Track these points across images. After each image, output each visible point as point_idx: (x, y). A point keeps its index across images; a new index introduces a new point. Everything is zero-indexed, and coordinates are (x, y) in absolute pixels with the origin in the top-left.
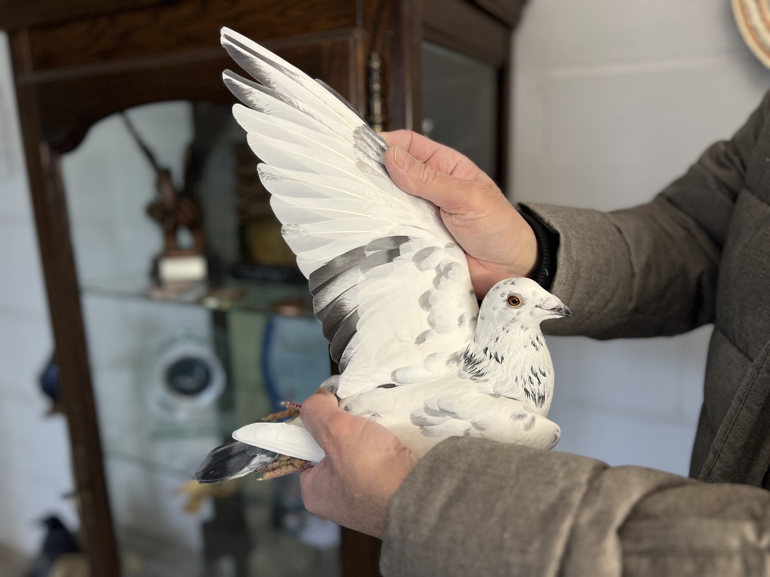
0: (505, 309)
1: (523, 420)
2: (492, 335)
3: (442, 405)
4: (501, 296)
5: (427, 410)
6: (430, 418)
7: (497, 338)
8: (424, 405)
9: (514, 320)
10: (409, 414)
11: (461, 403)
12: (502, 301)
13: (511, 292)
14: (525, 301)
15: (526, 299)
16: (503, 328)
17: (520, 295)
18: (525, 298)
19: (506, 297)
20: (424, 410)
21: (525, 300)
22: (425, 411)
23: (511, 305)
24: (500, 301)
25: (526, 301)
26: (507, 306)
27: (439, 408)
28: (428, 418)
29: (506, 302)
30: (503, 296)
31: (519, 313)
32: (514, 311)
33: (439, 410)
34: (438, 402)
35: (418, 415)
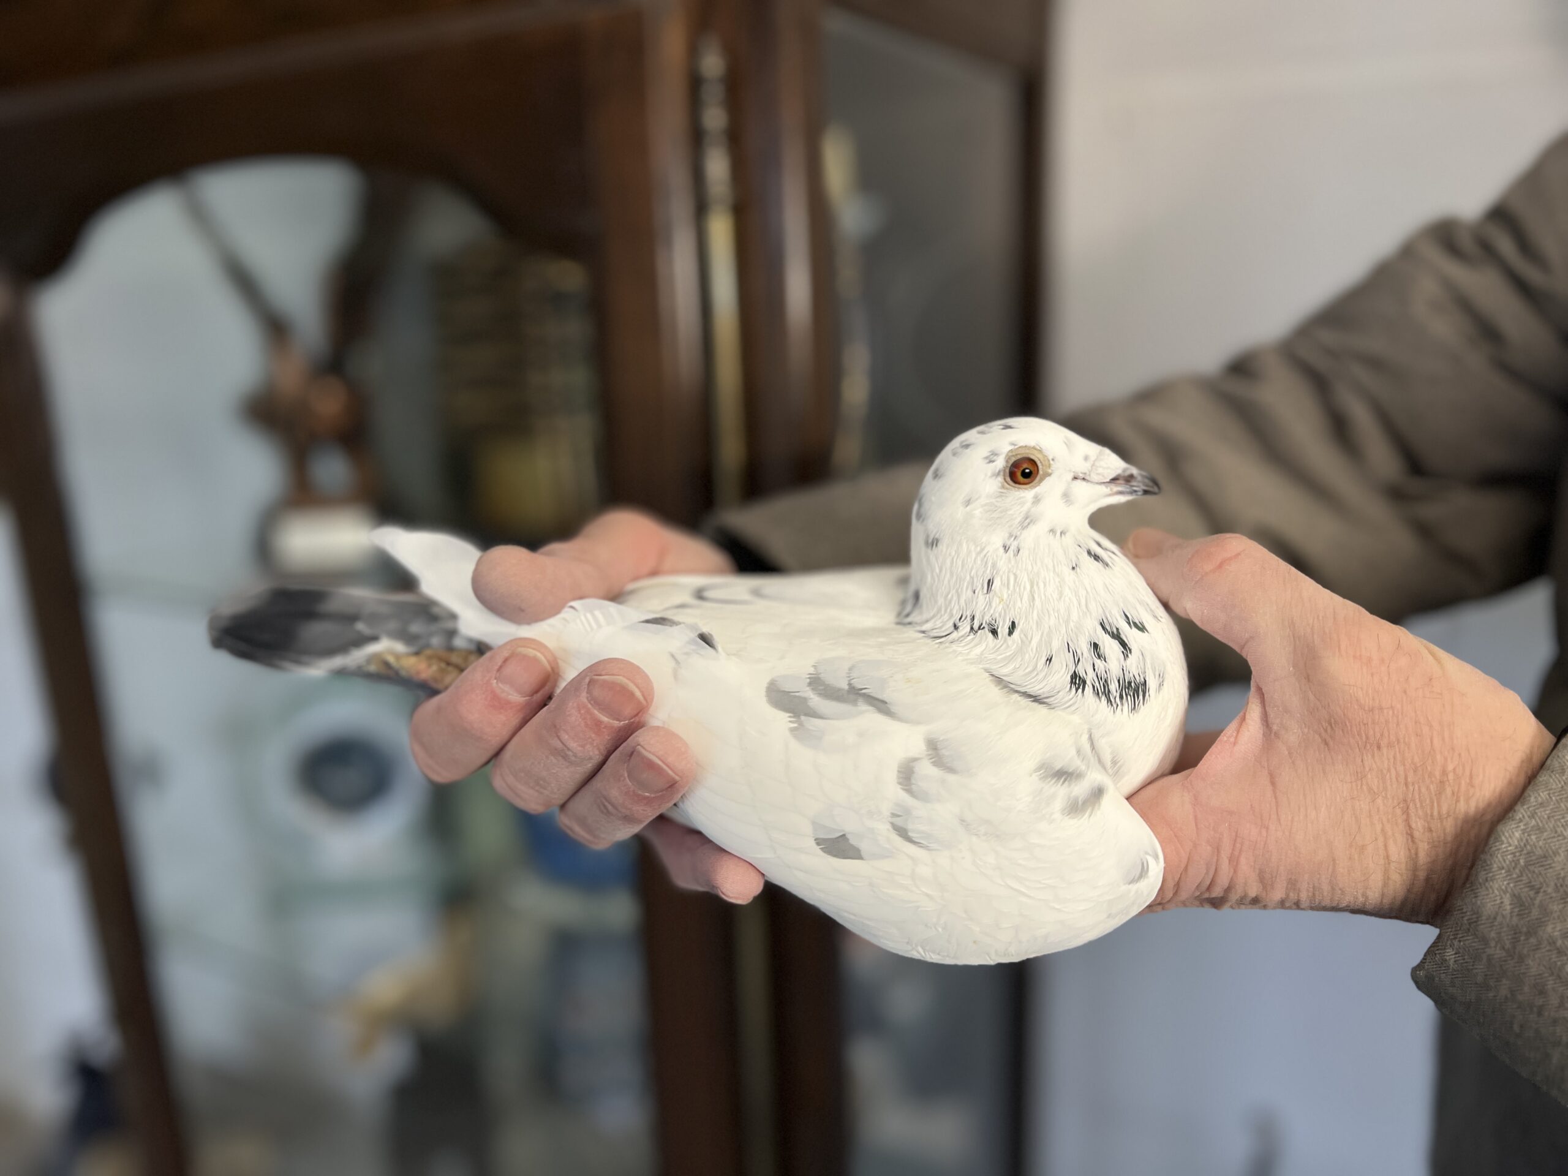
0: (1001, 495)
1: (1070, 785)
2: (972, 578)
3: (858, 678)
4: (988, 461)
5: (816, 682)
6: (815, 701)
7: (989, 581)
8: (812, 670)
9: (1028, 520)
10: (768, 680)
11: (909, 681)
12: (989, 474)
13: (1015, 445)
14: (1050, 466)
15: (1053, 460)
16: (1005, 547)
17: (1040, 451)
18: (1050, 458)
19: (1000, 463)
20: (808, 680)
21: (1051, 462)
22: (810, 684)
23: (1017, 485)
24: (986, 475)
25: (1054, 465)
26: (1003, 487)
27: (850, 684)
28: (810, 699)
29: (1000, 479)
30: (993, 461)
31: (1037, 500)
32: (1026, 494)
33: (846, 687)
34: (850, 669)
35: (787, 687)
